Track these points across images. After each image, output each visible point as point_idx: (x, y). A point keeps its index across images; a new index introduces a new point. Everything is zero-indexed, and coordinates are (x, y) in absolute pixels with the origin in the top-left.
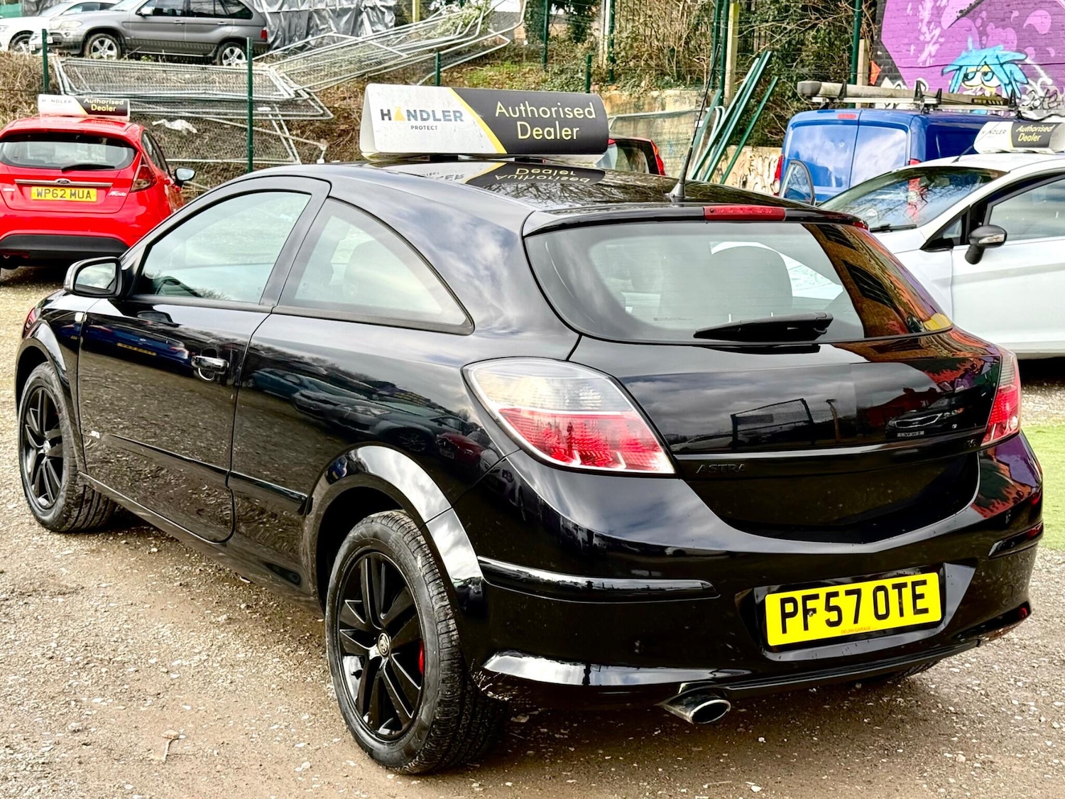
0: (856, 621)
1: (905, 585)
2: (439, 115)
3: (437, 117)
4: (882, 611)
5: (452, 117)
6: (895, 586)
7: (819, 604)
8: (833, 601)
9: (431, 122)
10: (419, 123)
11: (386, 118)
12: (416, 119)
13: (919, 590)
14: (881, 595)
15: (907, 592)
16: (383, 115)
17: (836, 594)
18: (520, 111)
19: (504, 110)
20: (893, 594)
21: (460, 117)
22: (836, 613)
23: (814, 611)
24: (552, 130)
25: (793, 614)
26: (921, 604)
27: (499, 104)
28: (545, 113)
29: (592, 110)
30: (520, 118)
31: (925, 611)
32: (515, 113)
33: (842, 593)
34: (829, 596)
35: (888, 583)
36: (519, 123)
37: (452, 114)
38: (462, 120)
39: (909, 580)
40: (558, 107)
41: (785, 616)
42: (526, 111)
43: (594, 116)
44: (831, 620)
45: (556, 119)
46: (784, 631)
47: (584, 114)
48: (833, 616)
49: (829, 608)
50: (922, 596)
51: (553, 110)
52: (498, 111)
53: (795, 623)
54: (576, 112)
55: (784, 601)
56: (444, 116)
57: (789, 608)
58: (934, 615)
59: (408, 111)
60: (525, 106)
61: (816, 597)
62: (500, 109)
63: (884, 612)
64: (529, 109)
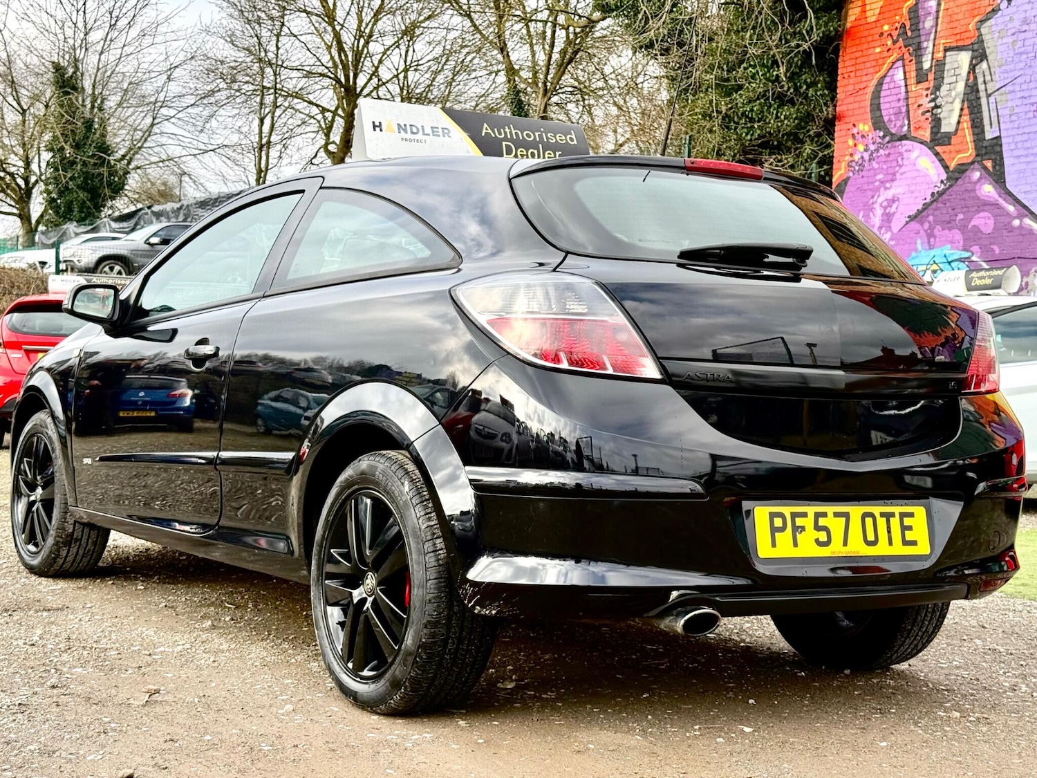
0: (845, 544)
1: (893, 515)
2: (428, 130)
3: (426, 132)
4: (871, 537)
5: (441, 133)
6: (882, 515)
7: (808, 522)
8: (822, 522)
9: (420, 136)
10: (409, 136)
11: (378, 129)
12: (406, 132)
13: (907, 521)
14: (869, 521)
15: (895, 522)
16: (375, 127)
17: (824, 515)
18: (505, 133)
19: (490, 131)
20: (882, 522)
21: (448, 134)
22: (825, 533)
23: (803, 529)
24: (536, 152)
25: (783, 529)
26: (909, 536)
27: (485, 125)
28: (528, 136)
29: (574, 137)
30: (506, 139)
31: (914, 543)
32: (500, 134)
33: (830, 514)
34: (818, 515)
35: (876, 510)
36: (504, 143)
37: (440, 130)
38: (449, 137)
39: (897, 510)
40: (542, 132)
41: (774, 530)
42: (511, 133)
43: (575, 142)
44: (821, 540)
45: (539, 142)
46: (774, 545)
47: (566, 139)
48: (823, 536)
49: (818, 528)
50: (910, 528)
51: (537, 134)
52: (484, 131)
53: (784, 538)
54: (558, 138)
55: (772, 516)
56: (433, 132)
57: (778, 522)
58: (923, 548)
59: (398, 125)
60: (509, 128)
61: (805, 515)
62: (486, 129)
63: (873, 539)
64: (514, 132)
